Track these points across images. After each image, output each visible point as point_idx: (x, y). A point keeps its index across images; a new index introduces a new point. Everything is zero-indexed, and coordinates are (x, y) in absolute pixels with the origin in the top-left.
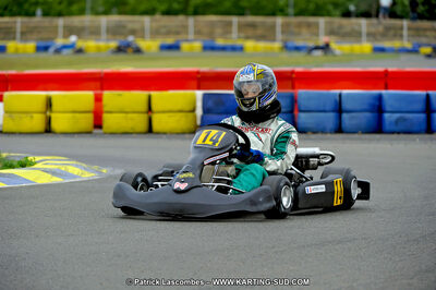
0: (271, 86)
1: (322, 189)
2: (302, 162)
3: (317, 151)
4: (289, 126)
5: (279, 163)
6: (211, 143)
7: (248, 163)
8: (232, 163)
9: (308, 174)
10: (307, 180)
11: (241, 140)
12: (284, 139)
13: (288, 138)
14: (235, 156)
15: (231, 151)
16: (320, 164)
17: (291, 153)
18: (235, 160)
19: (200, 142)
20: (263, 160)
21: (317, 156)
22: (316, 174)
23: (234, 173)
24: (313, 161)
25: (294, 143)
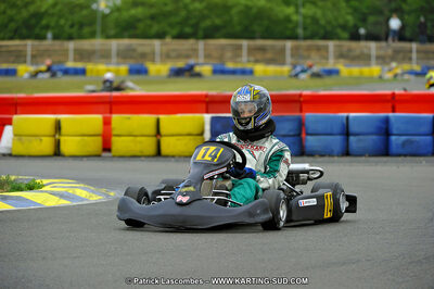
1: (313, 202)
2: (293, 178)
3: (306, 166)
4: (282, 145)
5: (271, 181)
9: (298, 188)
10: (298, 194)
11: (239, 159)
12: (277, 157)
13: (281, 156)
16: (309, 179)
17: (283, 170)
21: (307, 172)
22: (306, 189)
24: (303, 176)
25: (286, 162)
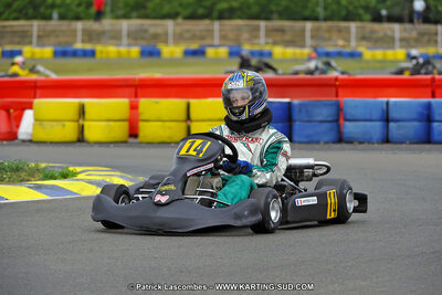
0: (261, 93)
1: (313, 201)
2: (294, 173)
3: (311, 161)
4: (281, 136)
5: (268, 176)
6: (195, 153)
7: (235, 174)
8: (219, 174)
9: (302, 185)
10: (300, 191)
11: (228, 151)
12: (275, 149)
13: (279, 148)
14: (221, 167)
15: (216, 161)
16: (315, 175)
17: (282, 164)
18: (221, 172)
19: (183, 152)
20: (251, 172)
21: (311, 167)
22: (310, 186)
23: (220, 185)
24: (308, 172)
25: (285, 154)
